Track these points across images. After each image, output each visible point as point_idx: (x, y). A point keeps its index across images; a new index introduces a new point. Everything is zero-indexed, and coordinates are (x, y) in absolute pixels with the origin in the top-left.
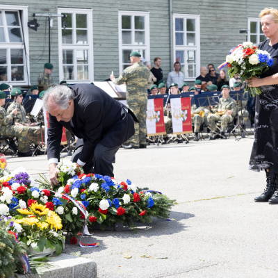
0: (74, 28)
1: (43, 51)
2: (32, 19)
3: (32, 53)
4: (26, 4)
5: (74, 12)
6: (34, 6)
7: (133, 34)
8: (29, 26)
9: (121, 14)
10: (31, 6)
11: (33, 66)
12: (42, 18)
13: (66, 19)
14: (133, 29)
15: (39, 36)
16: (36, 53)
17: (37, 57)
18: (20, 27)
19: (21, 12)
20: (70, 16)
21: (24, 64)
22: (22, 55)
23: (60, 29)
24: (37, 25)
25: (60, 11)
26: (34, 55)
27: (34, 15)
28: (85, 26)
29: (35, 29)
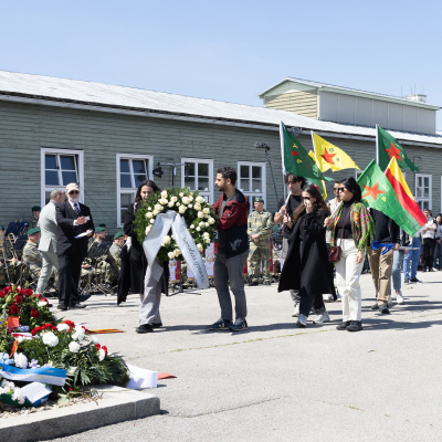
0: (196, 176)
2: (157, 167)
4: (151, 154)
5: (196, 162)
6: (159, 156)
7: (251, 182)
8: (153, 173)
9: (239, 164)
10: (157, 156)
12: (166, 167)
13: (190, 168)
14: (251, 178)
15: (163, 182)
18: (146, 174)
19: (147, 160)
20: (193, 165)
23: (183, 176)
24: (162, 173)
25: (184, 160)
27: (159, 164)
28: (206, 174)
29: (160, 176)
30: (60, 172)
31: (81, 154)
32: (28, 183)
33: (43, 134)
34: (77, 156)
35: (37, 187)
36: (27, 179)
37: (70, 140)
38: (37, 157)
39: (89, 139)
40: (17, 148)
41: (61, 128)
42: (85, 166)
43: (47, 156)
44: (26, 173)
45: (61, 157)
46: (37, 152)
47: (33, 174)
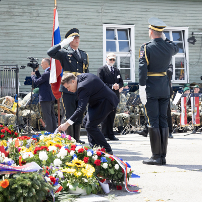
1: (199, 59)
2: (191, 36)
3: (191, 60)
4: (187, 26)
6: (193, 27)
8: (188, 41)
10: (191, 27)
11: (192, 69)
12: (198, 36)
15: (196, 48)
16: (194, 60)
17: (194, 63)
18: (183, 42)
19: (184, 31)
21: (185, 69)
22: (184, 62)
24: (195, 41)
26: (193, 62)
27: (193, 34)
29: (193, 43)
30: (117, 41)
31: (133, 28)
32: (94, 50)
33: (105, 14)
34: (130, 29)
35: (100, 53)
36: (93, 48)
37: (124, 17)
38: (100, 31)
39: (138, 16)
40: (86, 25)
41: (118, 8)
42: (135, 36)
43: (108, 30)
44: (92, 43)
45: (118, 30)
46: (100, 27)
47: (97, 43)
